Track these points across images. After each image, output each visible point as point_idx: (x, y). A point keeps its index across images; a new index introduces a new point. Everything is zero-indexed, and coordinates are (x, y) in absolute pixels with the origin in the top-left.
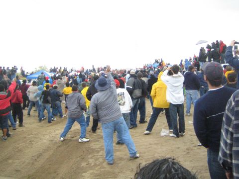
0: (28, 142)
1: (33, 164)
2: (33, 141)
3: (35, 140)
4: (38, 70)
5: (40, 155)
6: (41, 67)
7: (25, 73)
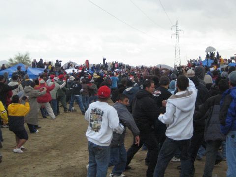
4: (14, 62)
6: (19, 58)
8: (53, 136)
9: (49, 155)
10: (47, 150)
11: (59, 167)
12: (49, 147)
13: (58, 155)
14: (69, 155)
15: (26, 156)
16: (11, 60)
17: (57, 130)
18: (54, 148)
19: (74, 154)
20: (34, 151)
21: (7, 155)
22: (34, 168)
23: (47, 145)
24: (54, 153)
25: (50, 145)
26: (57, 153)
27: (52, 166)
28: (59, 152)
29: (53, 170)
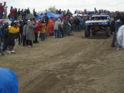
0: (25, 70)
1: (24, 88)
2: (29, 70)
3: (31, 69)
4: (48, 11)
5: (32, 82)
6: (50, 9)
7: (37, 14)
8: (62, 48)
9: (59, 57)
10: (58, 55)
11: (61, 63)
12: (59, 53)
13: (63, 58)
14: (69, 57)
15: (48, 58)
16: (46, 10)
17: (65, 45)
18: (62, 54)
19: (72, 57)
20: (52, 55)
21: (38, 57)
22: (49, 63)
23: (58, 53)
24: (61, 57)
25: (60, 53)
26: (63, 56)
27: (58, 63)
28: (64, 56)
29: (58, 64)
